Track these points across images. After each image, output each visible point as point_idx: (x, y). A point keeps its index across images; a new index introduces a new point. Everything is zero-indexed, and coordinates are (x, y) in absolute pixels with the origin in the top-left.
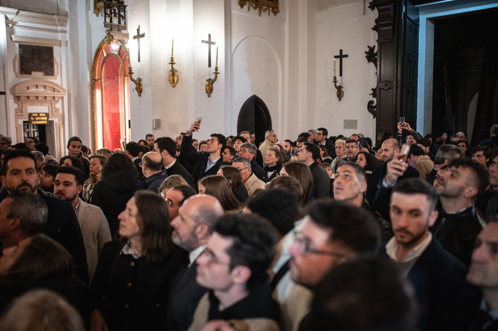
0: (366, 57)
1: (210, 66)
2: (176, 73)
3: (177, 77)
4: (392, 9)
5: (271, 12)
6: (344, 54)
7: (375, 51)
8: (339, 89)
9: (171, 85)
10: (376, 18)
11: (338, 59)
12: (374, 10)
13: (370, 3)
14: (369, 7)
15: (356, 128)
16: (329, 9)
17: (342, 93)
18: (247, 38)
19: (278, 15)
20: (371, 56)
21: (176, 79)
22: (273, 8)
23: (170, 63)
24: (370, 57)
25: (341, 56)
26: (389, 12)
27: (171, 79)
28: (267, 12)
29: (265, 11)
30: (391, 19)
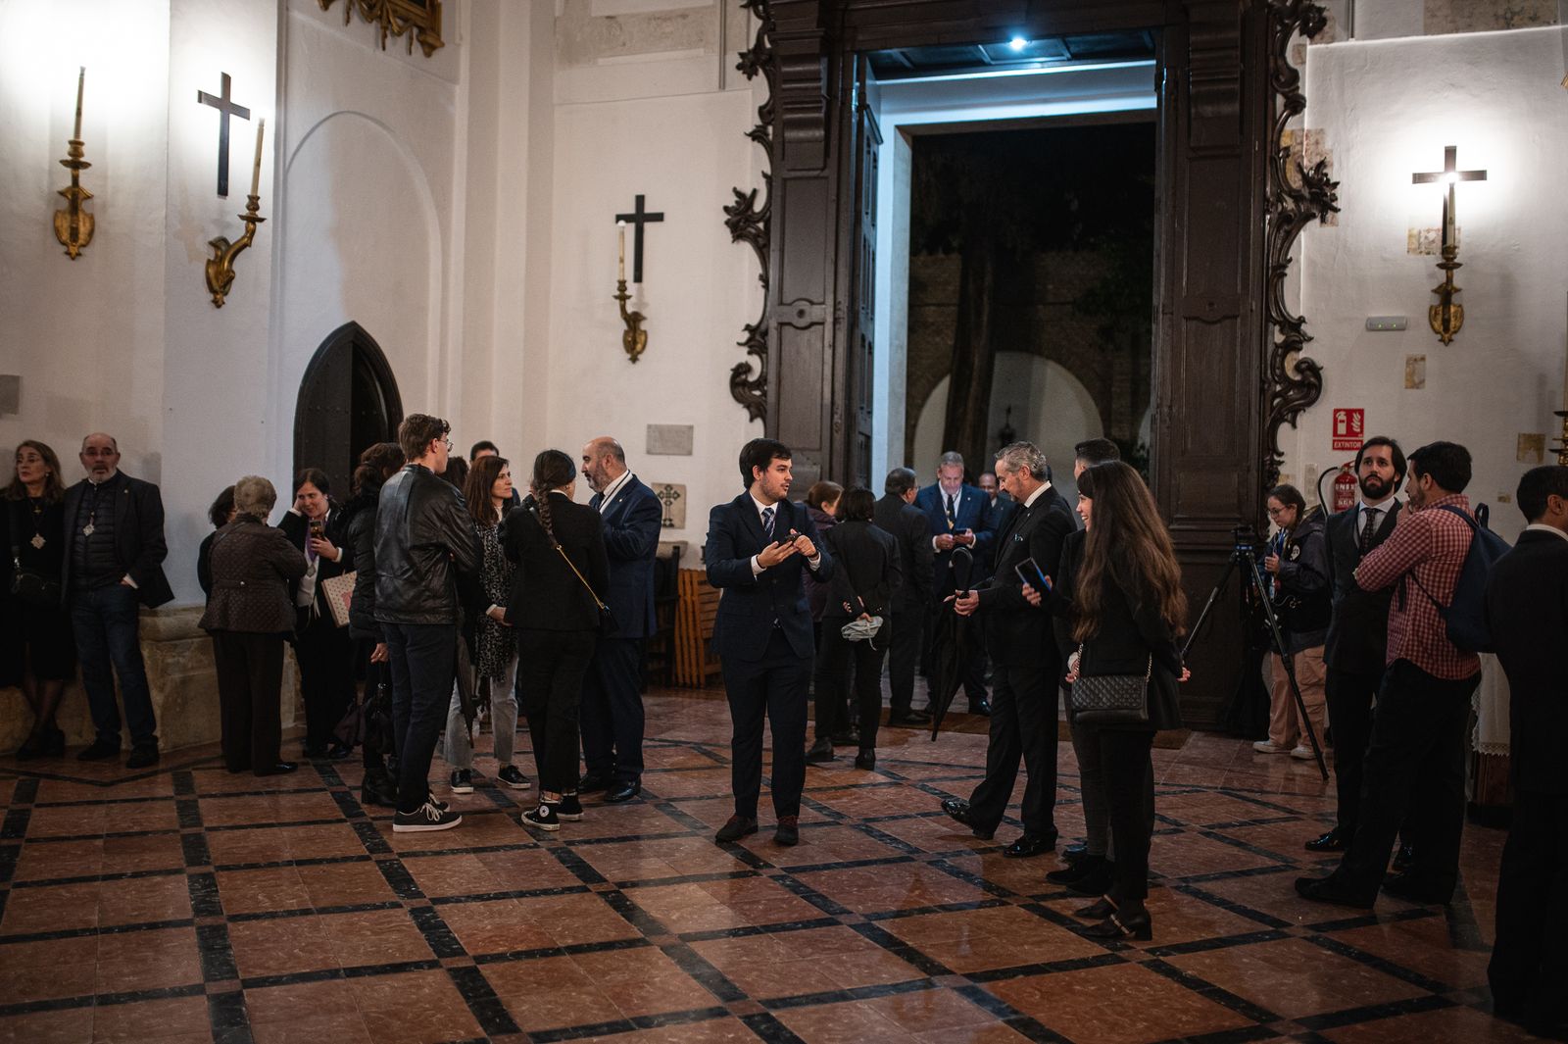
0: (727, 223)
1: (223, 190)
2: (85, 205)
3: (87, 220)
4: (824, 75)
5: (416, 45)
6: (648, 209)
7: (759, 206)
8: (632, 323)
9: (64, 249)
10: (763, 102)
11: (631, 228)
12: (754, 77)
13: (742, 55)
14: (739, 67)
15: (690, 453)
16: (601, 61)
17: (643, 338)
18: (332, 119)
19: (437, 55)
20: (742, 220)
21: (83, 229)
22: (421, 30)
23: (65, 163)
24: (741, 224)
25: (640, 217)
26: (815, 85)
27: (65, 224)
28: (403, 40)
29: (400, 34)
30: (821, 107)
